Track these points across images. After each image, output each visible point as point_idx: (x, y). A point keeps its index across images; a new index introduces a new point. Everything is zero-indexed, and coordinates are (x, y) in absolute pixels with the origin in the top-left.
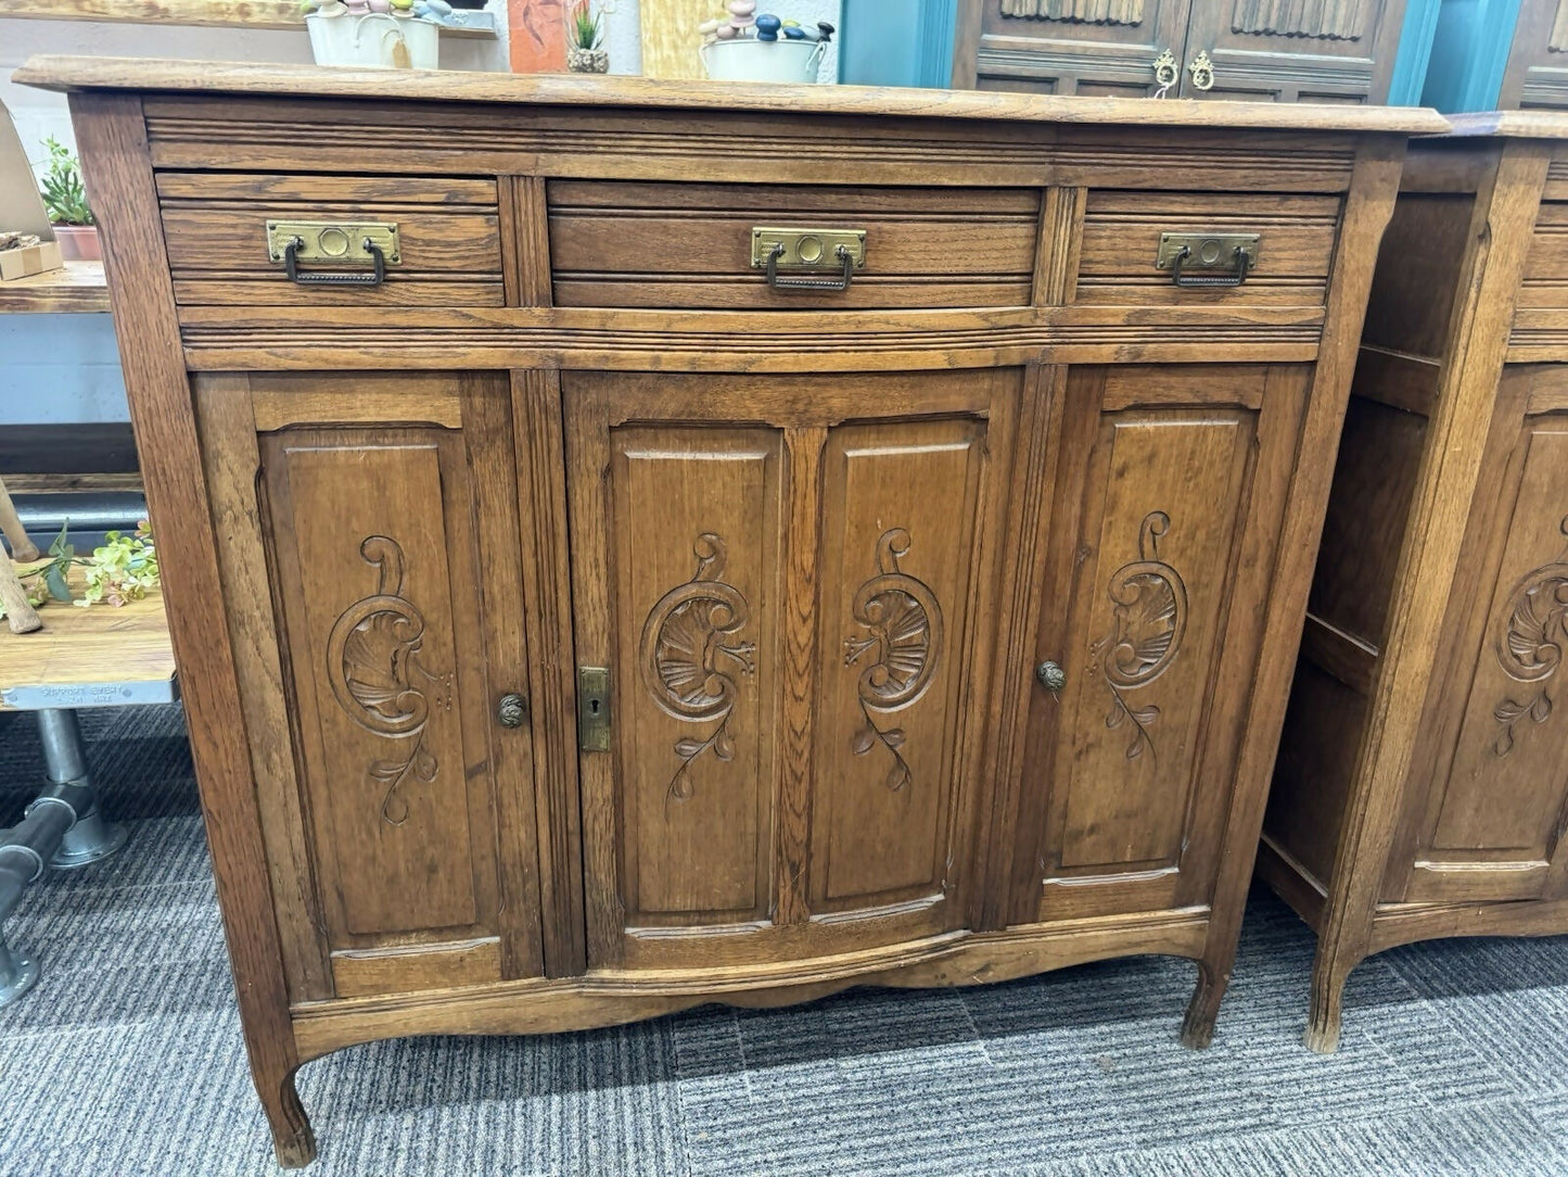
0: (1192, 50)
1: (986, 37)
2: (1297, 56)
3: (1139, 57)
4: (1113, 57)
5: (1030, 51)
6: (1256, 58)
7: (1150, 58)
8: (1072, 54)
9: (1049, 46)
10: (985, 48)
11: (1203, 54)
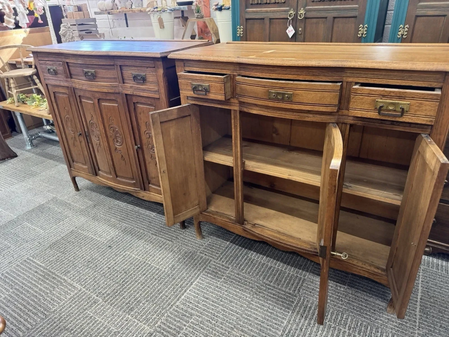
0: (299, 8)
1: (248, 10)
2: (332, 7)
3: (285, 11)
4: (278, 12)
5: (257, 12)
6: (319, 8)
7: (288, 11)
8: (267, 12)
9: (262, 10)
10: (247, 12)
11: (302, 9)
